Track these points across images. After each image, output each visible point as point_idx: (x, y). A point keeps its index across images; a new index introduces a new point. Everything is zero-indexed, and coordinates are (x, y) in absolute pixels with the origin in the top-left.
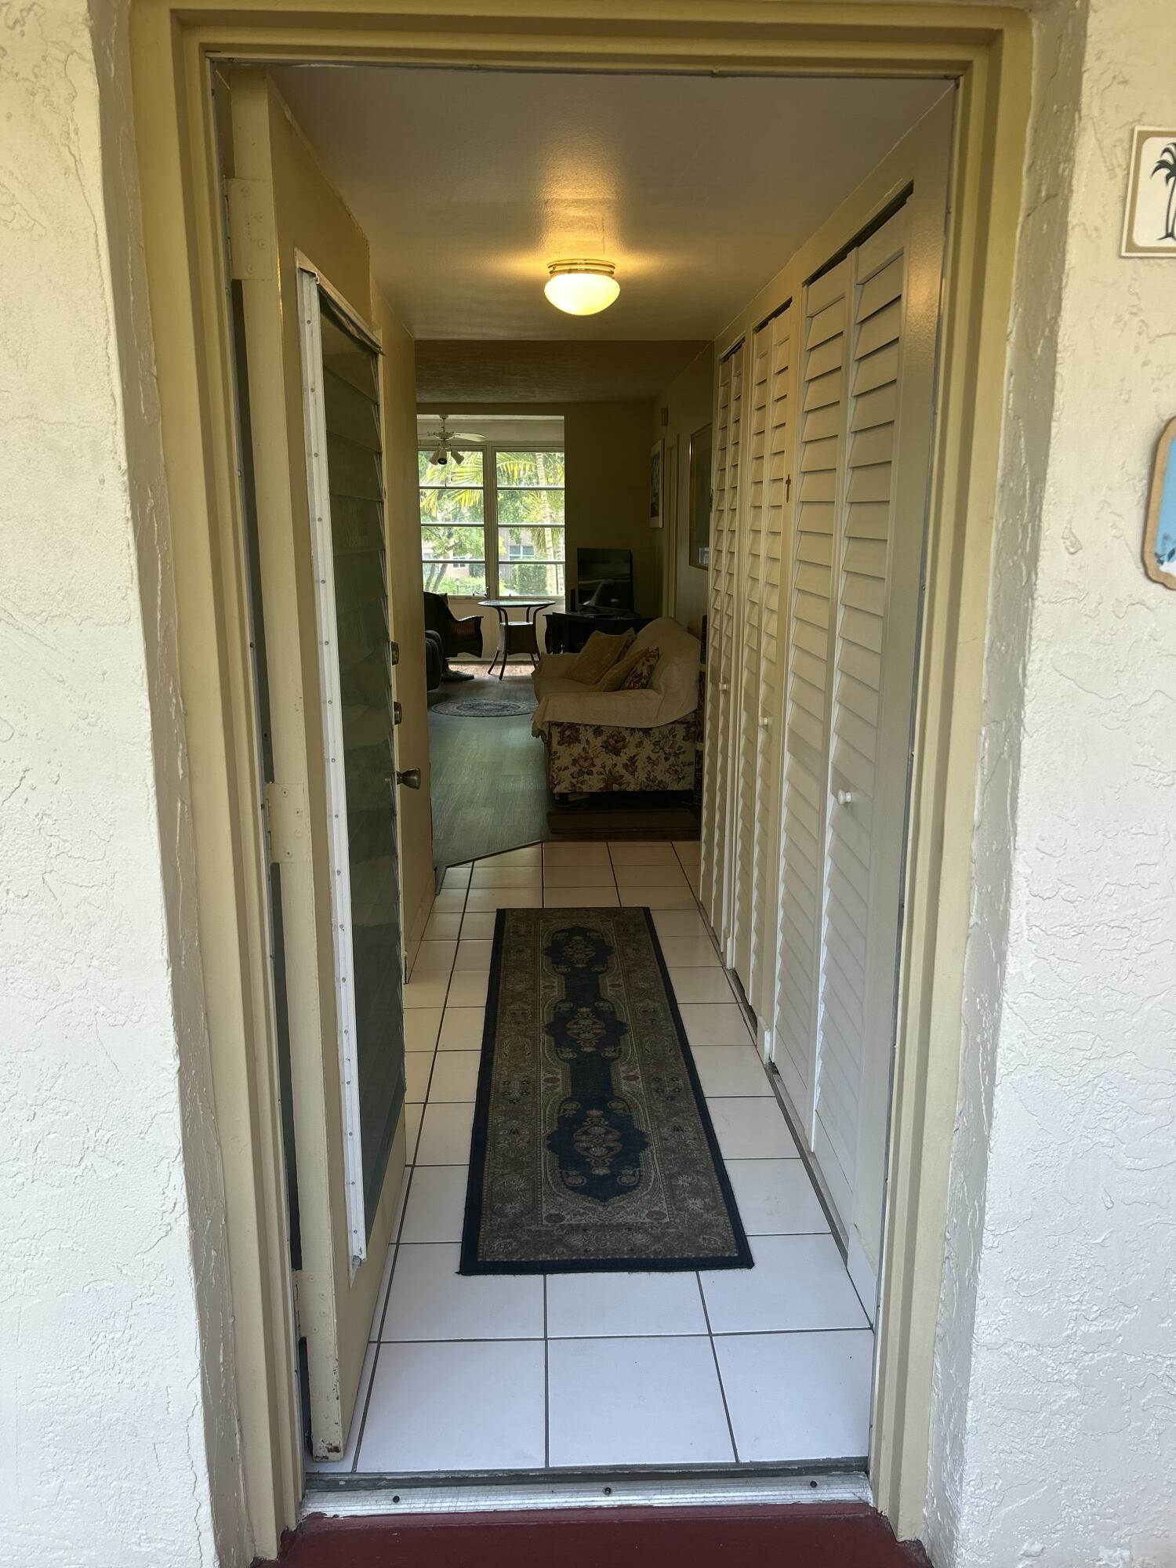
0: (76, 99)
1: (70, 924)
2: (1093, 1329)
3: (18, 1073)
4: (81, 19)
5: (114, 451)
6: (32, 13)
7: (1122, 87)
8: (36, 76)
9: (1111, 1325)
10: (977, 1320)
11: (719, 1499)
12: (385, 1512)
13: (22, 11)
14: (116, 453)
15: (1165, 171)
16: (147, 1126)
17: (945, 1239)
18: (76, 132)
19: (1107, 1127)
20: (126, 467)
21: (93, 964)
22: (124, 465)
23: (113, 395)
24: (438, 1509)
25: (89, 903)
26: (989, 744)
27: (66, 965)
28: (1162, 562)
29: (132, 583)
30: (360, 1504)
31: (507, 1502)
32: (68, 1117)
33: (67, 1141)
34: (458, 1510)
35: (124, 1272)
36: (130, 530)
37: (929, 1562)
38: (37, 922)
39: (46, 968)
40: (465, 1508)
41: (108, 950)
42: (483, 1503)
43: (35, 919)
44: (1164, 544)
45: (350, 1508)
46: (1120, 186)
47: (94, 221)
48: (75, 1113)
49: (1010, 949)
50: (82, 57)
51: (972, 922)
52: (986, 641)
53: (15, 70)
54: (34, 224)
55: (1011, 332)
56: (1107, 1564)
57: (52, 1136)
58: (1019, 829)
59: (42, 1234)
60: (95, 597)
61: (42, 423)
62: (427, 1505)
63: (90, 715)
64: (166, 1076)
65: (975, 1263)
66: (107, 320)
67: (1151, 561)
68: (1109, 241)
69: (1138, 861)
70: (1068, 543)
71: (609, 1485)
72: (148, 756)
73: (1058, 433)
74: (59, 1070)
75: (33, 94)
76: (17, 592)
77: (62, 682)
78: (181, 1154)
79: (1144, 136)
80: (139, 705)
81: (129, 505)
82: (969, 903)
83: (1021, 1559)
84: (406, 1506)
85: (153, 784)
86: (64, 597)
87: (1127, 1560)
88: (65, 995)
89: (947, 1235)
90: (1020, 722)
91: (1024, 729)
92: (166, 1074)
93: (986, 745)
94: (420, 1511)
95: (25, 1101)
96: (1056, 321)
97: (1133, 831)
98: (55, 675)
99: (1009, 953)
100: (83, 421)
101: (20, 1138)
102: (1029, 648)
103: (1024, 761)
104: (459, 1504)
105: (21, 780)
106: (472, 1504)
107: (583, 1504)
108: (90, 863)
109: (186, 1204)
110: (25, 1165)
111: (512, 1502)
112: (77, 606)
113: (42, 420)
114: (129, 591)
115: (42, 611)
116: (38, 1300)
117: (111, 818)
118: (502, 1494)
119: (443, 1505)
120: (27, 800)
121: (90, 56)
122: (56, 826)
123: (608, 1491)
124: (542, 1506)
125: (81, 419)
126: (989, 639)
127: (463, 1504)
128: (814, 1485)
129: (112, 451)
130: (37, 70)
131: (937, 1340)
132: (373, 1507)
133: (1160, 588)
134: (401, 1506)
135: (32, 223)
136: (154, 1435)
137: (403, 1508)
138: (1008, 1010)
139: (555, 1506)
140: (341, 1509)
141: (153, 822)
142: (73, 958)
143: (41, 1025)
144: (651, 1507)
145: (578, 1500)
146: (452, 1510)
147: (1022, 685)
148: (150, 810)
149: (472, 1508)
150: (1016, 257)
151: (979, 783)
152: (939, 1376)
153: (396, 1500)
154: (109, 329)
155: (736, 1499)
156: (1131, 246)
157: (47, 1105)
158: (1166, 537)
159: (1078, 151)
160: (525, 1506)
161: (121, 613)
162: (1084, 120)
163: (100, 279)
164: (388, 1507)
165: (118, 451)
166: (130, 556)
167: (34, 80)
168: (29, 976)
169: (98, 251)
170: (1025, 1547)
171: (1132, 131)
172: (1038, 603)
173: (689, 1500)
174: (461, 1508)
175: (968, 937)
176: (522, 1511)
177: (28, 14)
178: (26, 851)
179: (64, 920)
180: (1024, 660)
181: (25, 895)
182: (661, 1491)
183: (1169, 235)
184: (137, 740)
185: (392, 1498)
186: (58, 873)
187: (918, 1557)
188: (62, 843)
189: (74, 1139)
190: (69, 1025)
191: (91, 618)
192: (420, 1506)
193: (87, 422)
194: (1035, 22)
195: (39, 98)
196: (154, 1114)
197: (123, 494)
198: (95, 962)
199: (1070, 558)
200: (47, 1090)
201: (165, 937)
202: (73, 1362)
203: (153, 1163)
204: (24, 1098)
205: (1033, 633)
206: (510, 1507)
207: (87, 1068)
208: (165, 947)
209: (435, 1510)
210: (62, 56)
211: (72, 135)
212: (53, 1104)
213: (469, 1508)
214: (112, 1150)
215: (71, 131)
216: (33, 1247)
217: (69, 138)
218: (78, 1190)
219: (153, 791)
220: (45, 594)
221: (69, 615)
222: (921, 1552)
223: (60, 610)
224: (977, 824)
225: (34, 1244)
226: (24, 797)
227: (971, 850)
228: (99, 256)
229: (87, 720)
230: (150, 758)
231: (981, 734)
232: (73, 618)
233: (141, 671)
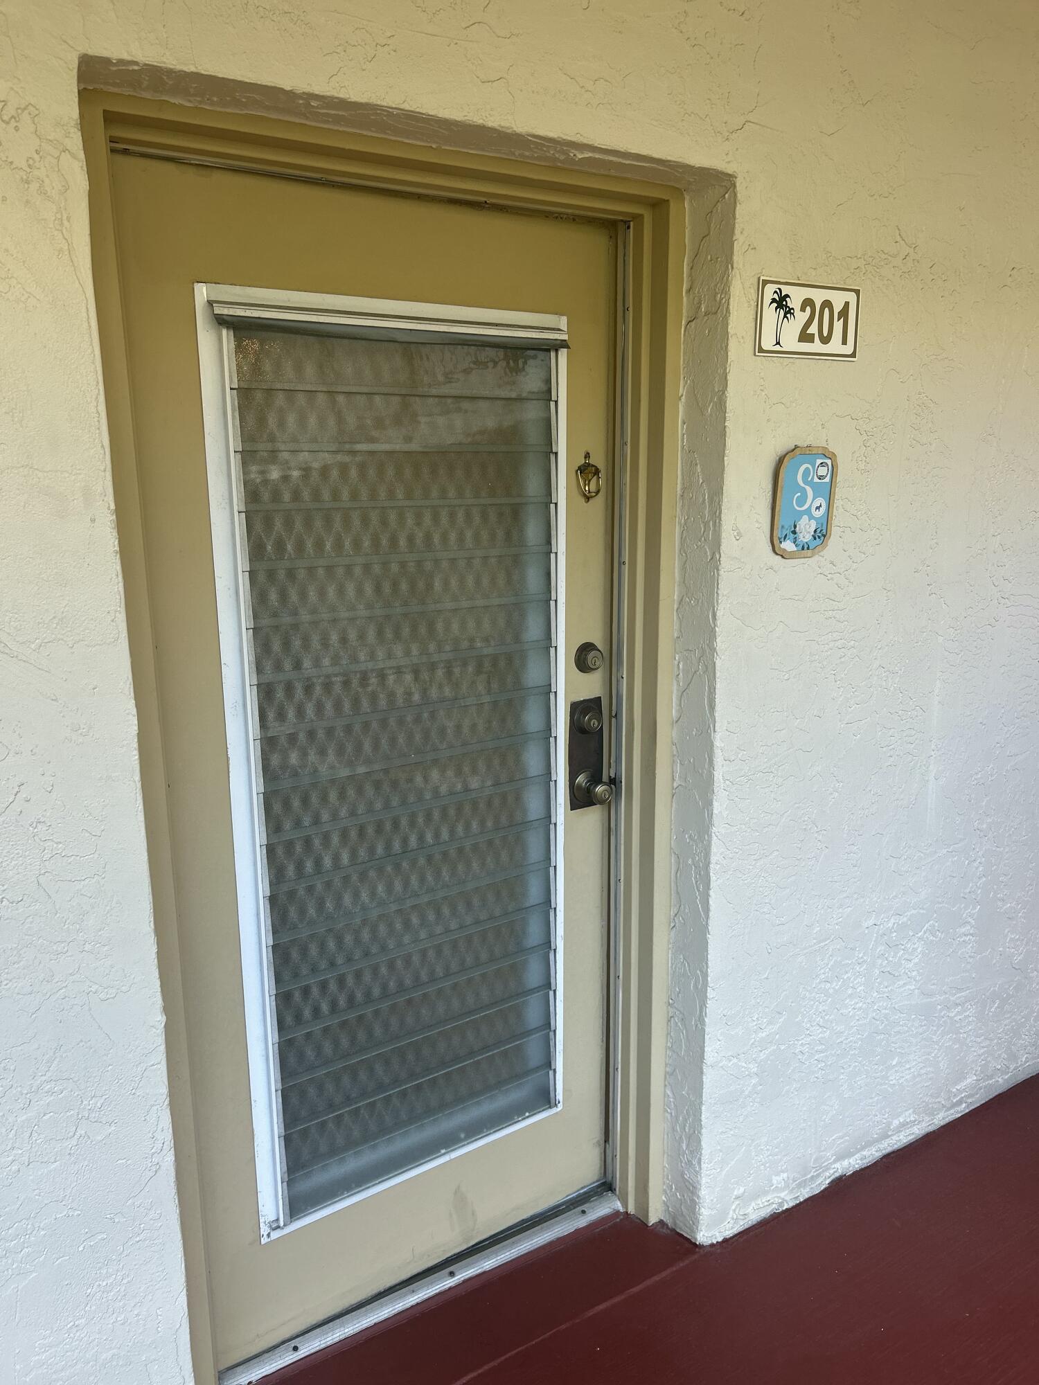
0: (68, 191)
1: (63, 917)
2: (764, 1035)
3: (12, 1068)
4: (73, 123)
5: (104, 494)
6: (26, 112)
7: (753, 251)
8: (30, 166)
9: (773, 1029)
10: (706, 1049)
11: (528, 1247)
12: (290, 1362)
13: (18, 109)
14: (105, 496)
15: (775, 305)
16: (138, 1082)
17: (669, 1004)
18: (68, 219)
19: (767, 901)
20: (114, 508)
21: (86, 949)
22: (113, 507)
23: (103, 446)
24: (331, 1342)
25: (81, 895)
26: (683, 665)
27: (59, 956)
28: (781, 542)
29: (120, 607)
30: (268, 1364)
31: (383, 1313)
32: (63, 1094)
33: (63, 1116)
34: (347, 1335)
35: (117, 1220)
36: (118, 561)
37: (673, 1230)
38: (31, 922)
39: (40, 963)
40: (352, 1332)
41: (100, 933)
42: (364, 1322)
43: (30, 919)
44: (782, 531)
45: (260, 1371)
46: (753, 312)
47: (86, 297)
48: (70, 1090)
49: (715, 797)
50: (74, 156)
51: (675, 785)
52: (676, 597)
53: (10, 160)
54: (29, 297)
55: (682, 396)
56: (776, 1187)
57: (47, 1117)
58: (717, 718)
59: (37, 1211)
60: (86, 622)
61: (36, 471)
62: (322, 1342)
63: (82, 727)
64: (155, 1033)
65: (701, 1012)
66: (98, 382)
67: (776, 542)
68: (749, 345)
69: (775, 729)
70: (735, 534)
71: (451, 1269)
72: (136, 755)
73: (728, 464)
74: (54, 1054)
75: (27, 182)
76: (12, 623)
77: (55, 700)
78: (168, 1099)
79: (765, 282)
80: (127, 712)
81: (117, 540)
82: (673, 772)
83: (733, 1202)
84: (305, 1350)
85: (140, 779)
86: (57, 624)
87: (786, 1179)
88: (59, 983)
89: (671, 1001)
90: (713, 650)
91: (717, 654)
92: (154, 1030)
93: (681, 666)
94: (318, 1349)
95: (21, 1092)
96: (724, 393)
97: (772, 710)
98: (49, 695)
99: (714, 800)
100: (75, 468)
101: (15, 1128)
102: (717, 601)
103: (718, 674)
104: (346, 1331)
105: (16, 795)
106: (357, 1326)
107: (437, 1291)
108: (82, 858)
109: (172, 1141)
110: (20, 1152)
111: (386, 1311)
112: (70, 631)
113: (37, 469)
114: (117, 614)
115: (36, 639)
116: (34, 1274)
117: (102, 815)
118: (377, 1309)
119: (335, 1336)
120: (21, 812)
121: (82, 155)
122: (50, 830)
123: (452, 1274)
124: (408, 1306)
125: (74, 467)
126: (678, 596)
127: (350, 1329)
128: (584, 1212)
129: (102, 494)
130: (31, 162)
131: (668, 1076)
132: (279, 1363)
133: (780, 557)
134: (302, 1352)
135: (26, 295)
136: (146, 1357)
137: (302, 1353)
138: (715, 838)
139: (419, 1300)
140: (253, 1375)
141: (141, 812)
142: (66, 948)
143: (36, 1017)
144: (484, 1273)
145: (434, 1289)
146: (342, 1337)
147: (713, 626)
148: (138, 802)
149: (357, 1329)
150: (682, 346)
151: (675, 692)
152: (672, 1100)
153: (296, 1349)
154: (99, 390)
155: (539, 1242)
156: (761, 350)
157: (42, 1089)
158: (783, 527)
159: (732, 288)
160: (396, 1311)
161: (111, 634)
162: (735, 270)
163: (91, 347)
164: (291, 1357)
165: (107, 493)
166: (118, 583)
167: (29, 170)
168: (24, 975)
169: (89, 323)
170: (735, 1193)
171: (759, 279)
172: (721, 572)
173: (509, 1256)
174: (349, 1333)
175: (673, 796)
176: (395, 1315)
177: (23, 112)
178: (21, 859)
179: (58, 915)
180: (714, 610)
181: (20, 899)
182: (488, 1258)
183: (778, 343)
184: (125, 742)
185: (291, 1349)
186: (52, 873)
187: (664, 1231)
188: (55, 845)
189: (68, 1114)
190: (63, 1010)
191: (82, 641)
192: (316, 1345)
193: (80, 469)
194: (687, 198)
195: (34, 186)
196: (144, 1068)
197: (112, 531)
198: (87, 947)
199: (736, 542)
200: (42, 1076)
201: (152, 911)
202: (70, 1319)
203: (143, 1114)
204: (19, 1089)
205: (719, 592)
206: (386, 1316)
207: (81, 1044)
208: (152, 919)
209: (329, 1343)
210: (56, 154)
211: (65, 222)
212: (49, 1086)
213: (355, 1330)
214: (105, 1112)
215: (65, 218)
216: (29, 1226)
217: (62, 224)
218: (73, 1159)
219: (139, 785)
220: (39, 623)
221: (62, 639)
222: (665, 1227)
223: (53, 636)
224: (675, 719)
225: (30, 1223)
226: (19, 810)
227: (672, 738)
228: (90, 327)
229: (80, 732)
230: (137, 757)
231: (675, 659)
232: (66, 641)
233: (128, 683)
